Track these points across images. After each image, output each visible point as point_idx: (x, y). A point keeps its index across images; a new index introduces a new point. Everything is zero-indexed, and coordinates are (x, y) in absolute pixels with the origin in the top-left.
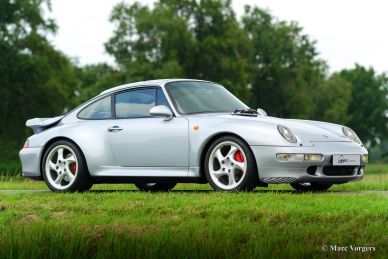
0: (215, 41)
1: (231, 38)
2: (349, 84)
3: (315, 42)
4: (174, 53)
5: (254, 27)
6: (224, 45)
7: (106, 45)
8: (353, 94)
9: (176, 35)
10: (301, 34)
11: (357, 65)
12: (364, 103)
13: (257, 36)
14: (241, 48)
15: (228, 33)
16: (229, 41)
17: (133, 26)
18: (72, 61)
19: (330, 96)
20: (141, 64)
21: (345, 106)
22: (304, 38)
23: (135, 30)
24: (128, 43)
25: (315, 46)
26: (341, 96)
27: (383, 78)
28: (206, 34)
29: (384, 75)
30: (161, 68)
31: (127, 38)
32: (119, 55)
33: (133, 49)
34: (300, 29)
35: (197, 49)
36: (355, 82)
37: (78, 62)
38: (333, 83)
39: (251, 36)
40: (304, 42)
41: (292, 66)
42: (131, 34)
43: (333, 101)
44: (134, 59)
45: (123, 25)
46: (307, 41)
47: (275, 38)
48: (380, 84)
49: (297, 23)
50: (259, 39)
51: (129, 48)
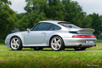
0: (54, 7)
1: (58, 6)
2: (92, 18)
3: (82, 7)
4: (43, 10)
5: (65, 3)
6: (57, 8)
7: (24, 8)
8: (93, 21)
9: (43, 5)
10: (78, 5)
11: (94, 13)
12: (96, 24)
13: (66, 5)
14: (61, 9)
15: (58, 4)
16: (58, 7)
17: (32, 3)
18: (16, 12)
19: (86, 22)
20: (34, 13)
21: (90, 24)
22: (79, 6)
23: (32, 4)
24: (30, 8)
25: (82, 8)
26: (89, 22)
27: (101, 17)
28: (52, 5)
29: (101, 16)
30: (40, 14)
31: (30, 6)
32: (28, 11)
33: (32, 9)
34: (78, 3)
35: (49, 9)
36: (93, 18)
37: (17, 13)
38: (87, 18)
39: (64, 5)
40: (79, 7)
41: (75, 13)
42: (31, 5)
43: (87, 23)
44: (32, 12)
45: (29, 3)
46: (80, 7)
47: (71, 6)
48: (100, 18)
49: (77, 2)
50: (66, 6)
51: (31, 9)
